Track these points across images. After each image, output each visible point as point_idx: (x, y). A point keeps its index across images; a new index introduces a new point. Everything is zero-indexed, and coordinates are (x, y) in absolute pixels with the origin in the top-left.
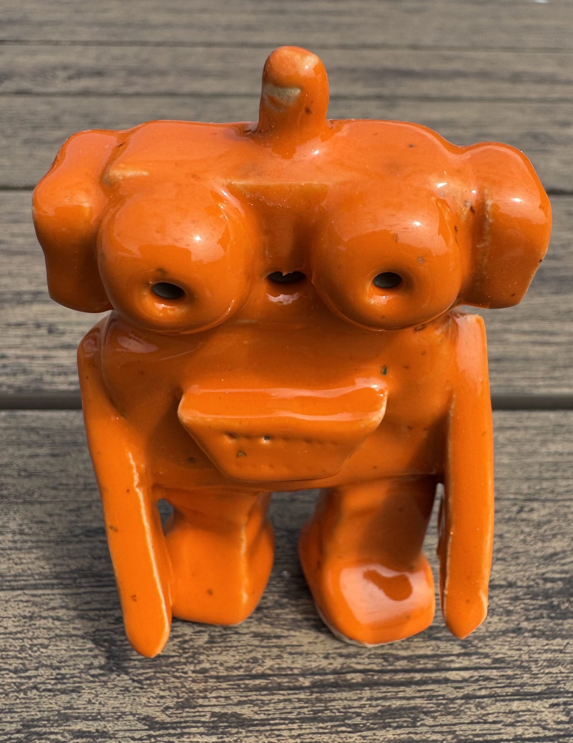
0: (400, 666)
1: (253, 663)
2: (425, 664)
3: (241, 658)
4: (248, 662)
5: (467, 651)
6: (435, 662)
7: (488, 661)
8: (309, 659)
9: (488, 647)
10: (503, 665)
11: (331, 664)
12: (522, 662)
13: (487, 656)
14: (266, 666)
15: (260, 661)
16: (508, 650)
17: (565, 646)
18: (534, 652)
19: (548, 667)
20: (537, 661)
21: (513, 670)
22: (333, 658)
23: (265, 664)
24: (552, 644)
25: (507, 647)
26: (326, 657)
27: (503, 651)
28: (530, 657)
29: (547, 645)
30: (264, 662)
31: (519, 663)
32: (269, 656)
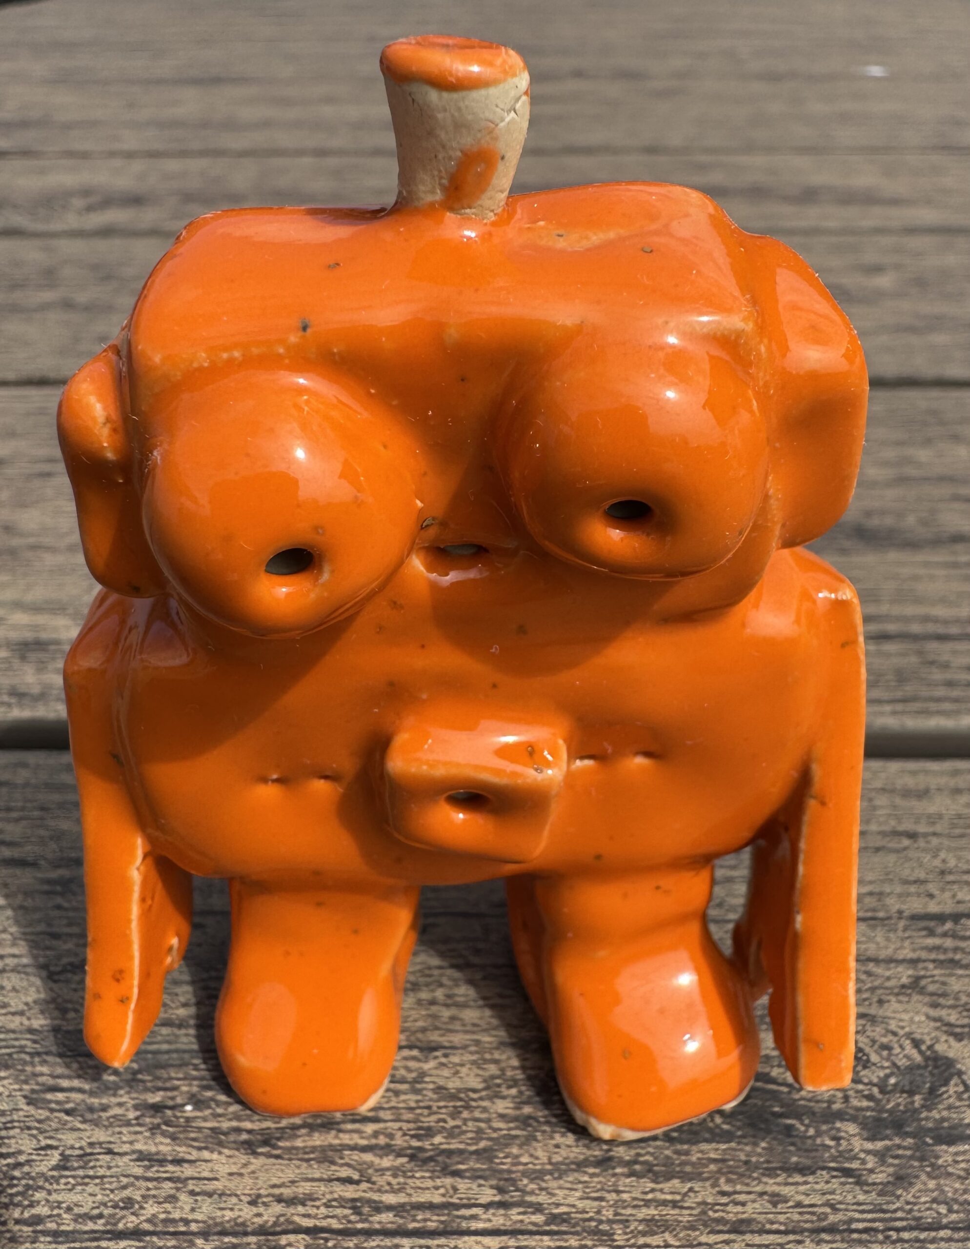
0: (380, 1223)
1: (122, 1209)
2: (425, 1220)
3: (107, 1199)
4: (115, 1206)
5: (507, 1197)
6: (443, 1218)
7: (539, 1218)
8: (222, 1205)
9: (544, 1193)
10: (564, 1228)
11: (259, 1215)
12: (601, 1222)
13: (538, 1208)
14: (143, 1215)
15: (137, 1206)
16: (581, 1199)
17: (685, 1195)
18: (626, 1204)
19: (644, 1234)
20: (627, 1221)
21: (578, 1238)
22: (264, 1204)
23: (142, 1212)
24: (661, 1191)
25: (578, 1194)
26: (253, 1203)
27: (571, 1200)
28: (616, 1214)
29: (653, 1190)
30: (142, 1208)
31: (594, 1224)
32: (154, 1196)
